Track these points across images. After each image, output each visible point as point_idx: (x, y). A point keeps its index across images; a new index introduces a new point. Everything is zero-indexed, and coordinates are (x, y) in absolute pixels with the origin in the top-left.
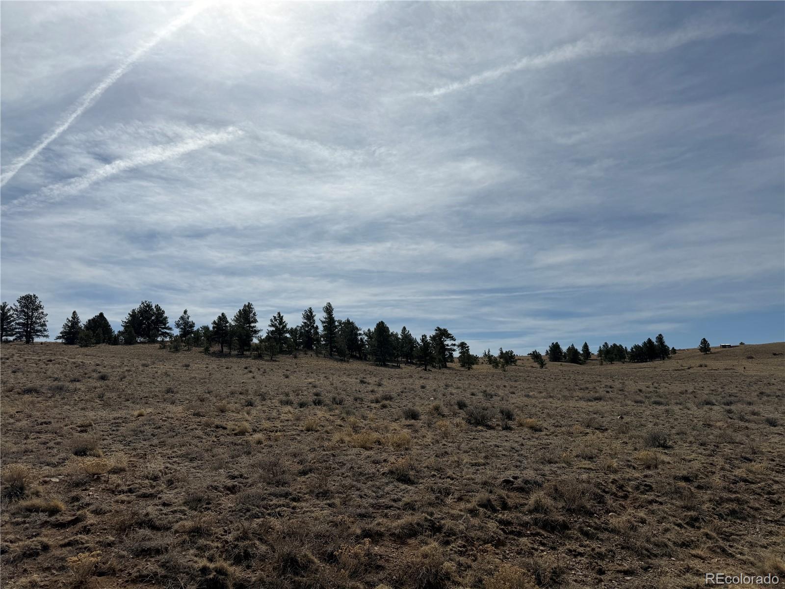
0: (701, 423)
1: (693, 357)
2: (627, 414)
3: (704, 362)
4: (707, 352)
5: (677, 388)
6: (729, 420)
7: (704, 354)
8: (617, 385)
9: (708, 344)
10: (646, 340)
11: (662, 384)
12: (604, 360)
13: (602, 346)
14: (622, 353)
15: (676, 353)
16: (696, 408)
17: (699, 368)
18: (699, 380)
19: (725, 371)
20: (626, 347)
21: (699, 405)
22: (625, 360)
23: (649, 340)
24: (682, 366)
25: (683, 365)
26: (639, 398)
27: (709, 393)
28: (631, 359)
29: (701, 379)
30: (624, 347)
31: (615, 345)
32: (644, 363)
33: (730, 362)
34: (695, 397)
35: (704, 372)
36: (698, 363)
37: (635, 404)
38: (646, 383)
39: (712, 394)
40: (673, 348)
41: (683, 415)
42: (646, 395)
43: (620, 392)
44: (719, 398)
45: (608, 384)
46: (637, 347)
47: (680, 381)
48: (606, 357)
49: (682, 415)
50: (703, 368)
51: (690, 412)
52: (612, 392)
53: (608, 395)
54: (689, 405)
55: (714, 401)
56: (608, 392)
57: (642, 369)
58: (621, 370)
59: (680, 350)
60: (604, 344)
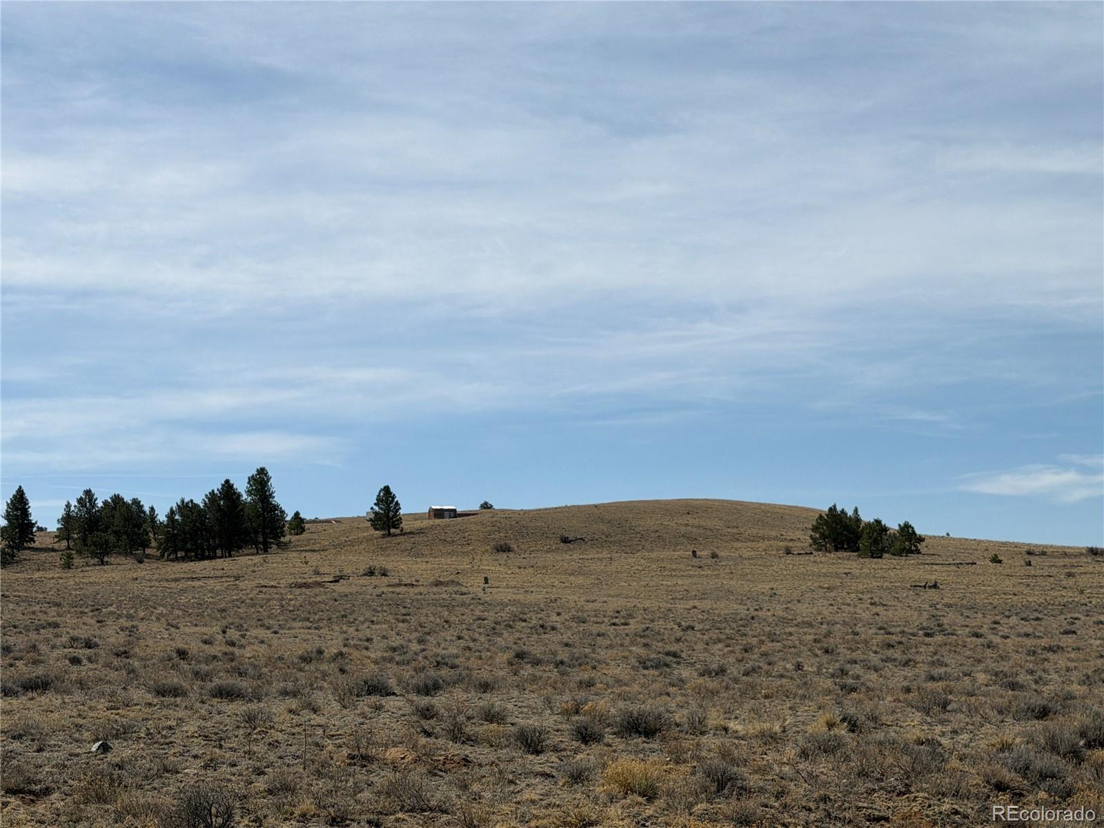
0: (345, 752)
1: (352, 543)
2: (124, 733)
3: (380, 562)
4: (393, 530)
5: (295, 642)
6: (423, 740)
7: (384, 536)
8: (112, 636)
9: (397, 503)
10: (217, 486)
11: (253, 632)
12: (79, 552)
13: (74, 503)
14: (139, 526)
15: (303, 530)
16: (336, 706)
17: (366, 580)
18: (362, 619)
19: (435, 589)
20: (152, 509)
21: (346, 697)
22: (148, 551)
23: (228, 486)
24: (317, 573)
25: (322, 570)
26: (174, 679)
27: (384, 659)
28: (166, 550)
29: (368, 615)
30: (147, 509)
31: (117, 499)
32: (206, 563)
33: (449, 561)
34: (342, 671)
35: (378, 591)
36: (364, 561)
37: (156, 700)
38: (204, 630)
39: (391, 660)
40: (297, 514)
41: (297, 729)
42: (197, 668)
43: (116, 662)
44: (407, 673)
45: (82, 633)
46: (186, 508)
47: (308, 620)
48: (84, 540)
49: (293, 731)
50: (374, 580)
51: (317, 719)
52: (90, 659)
53: (75, 672)
54: (319, 698)
55: (392, 682)
56: (75, 661)
57: (196, 583)
58: (131, 586)
59: (315, 521)
60: (81, 494)
